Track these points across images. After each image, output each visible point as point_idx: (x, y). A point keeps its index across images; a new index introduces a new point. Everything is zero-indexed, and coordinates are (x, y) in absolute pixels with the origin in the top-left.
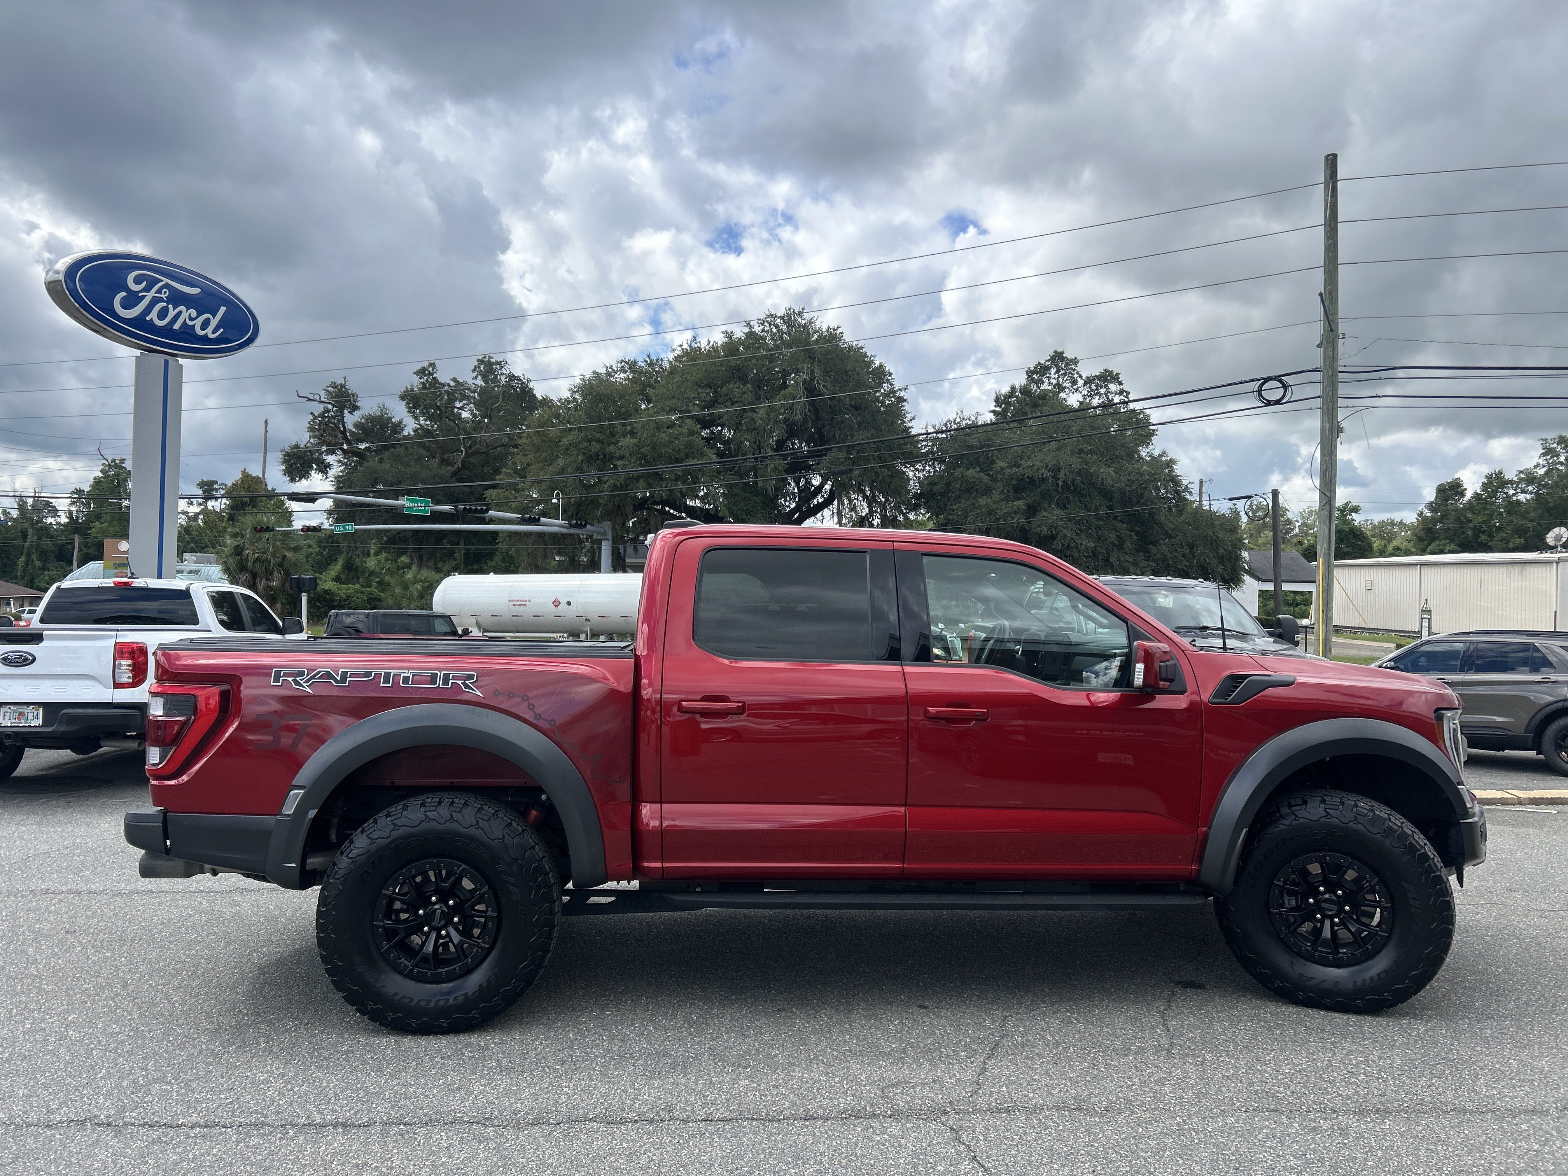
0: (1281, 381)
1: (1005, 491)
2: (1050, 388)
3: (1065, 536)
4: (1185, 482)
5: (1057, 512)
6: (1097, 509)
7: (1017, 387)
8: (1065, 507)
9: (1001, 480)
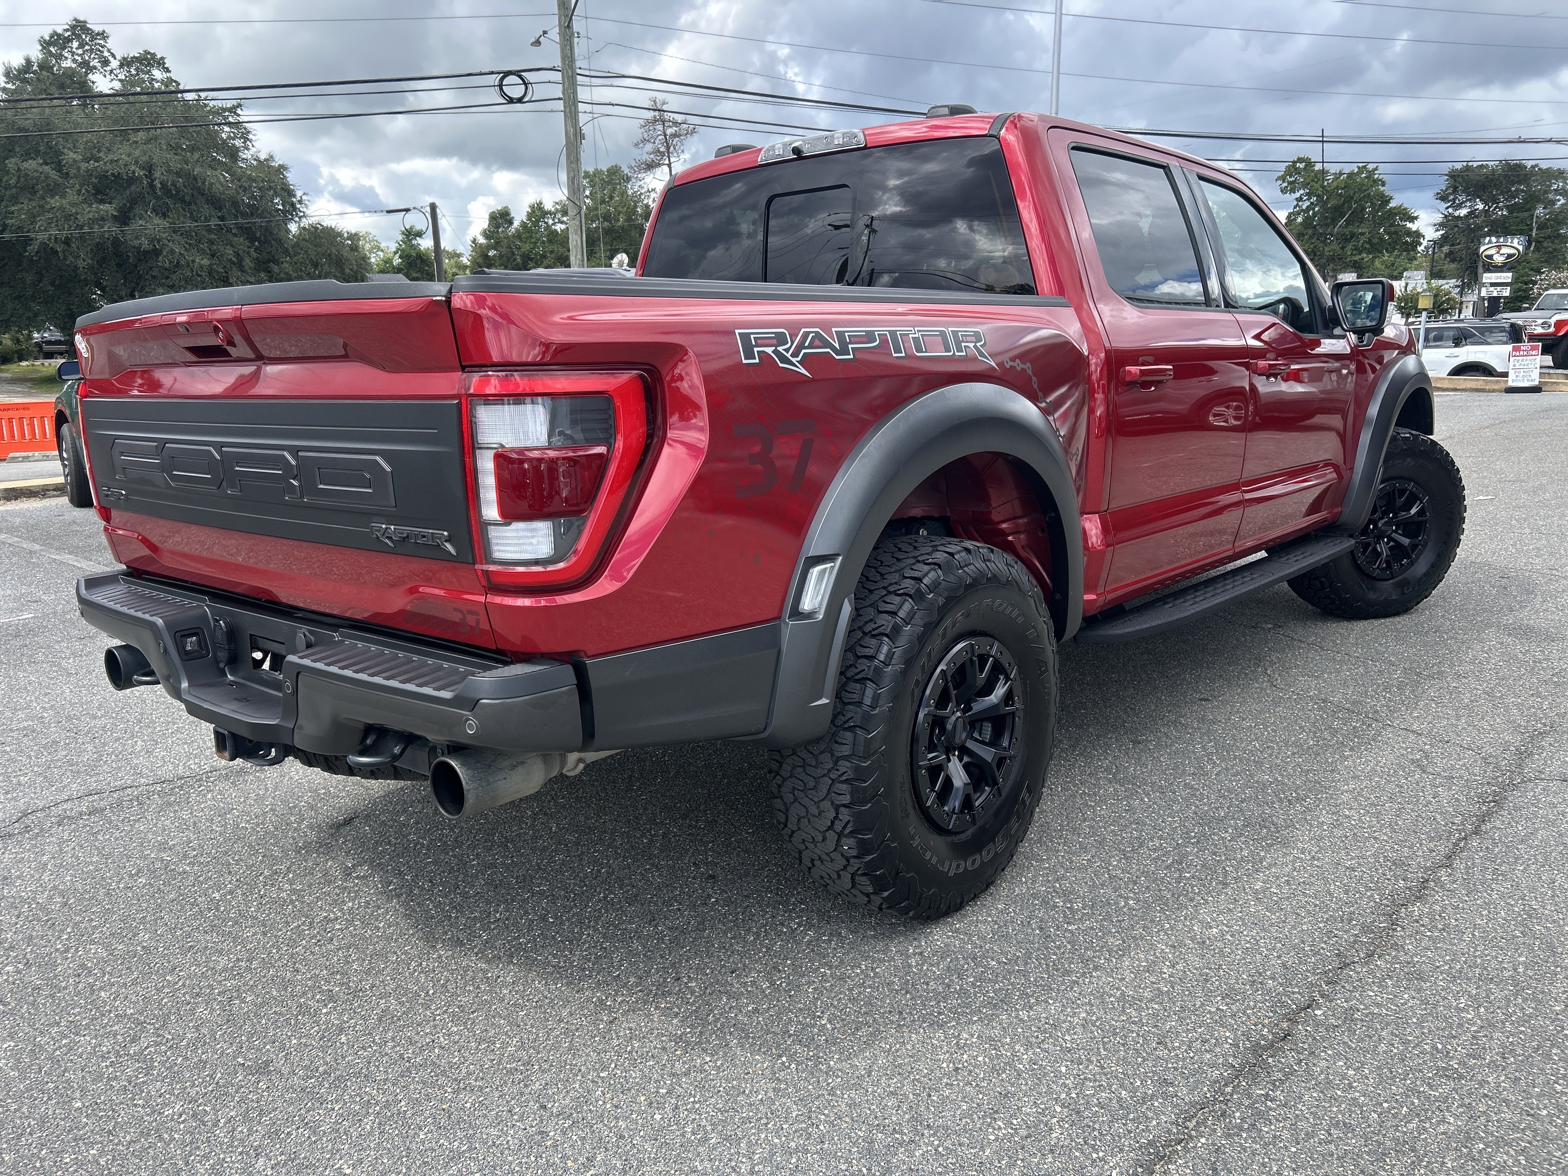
0: (520, 77)
1: (83, 191)
2: (74, 66)
3: (172, 252)
4: (299, 194)
5: (157, 220)
6: (207, 220)
7: (33, 59)
8: (165, 216)
9: (76, 176)
